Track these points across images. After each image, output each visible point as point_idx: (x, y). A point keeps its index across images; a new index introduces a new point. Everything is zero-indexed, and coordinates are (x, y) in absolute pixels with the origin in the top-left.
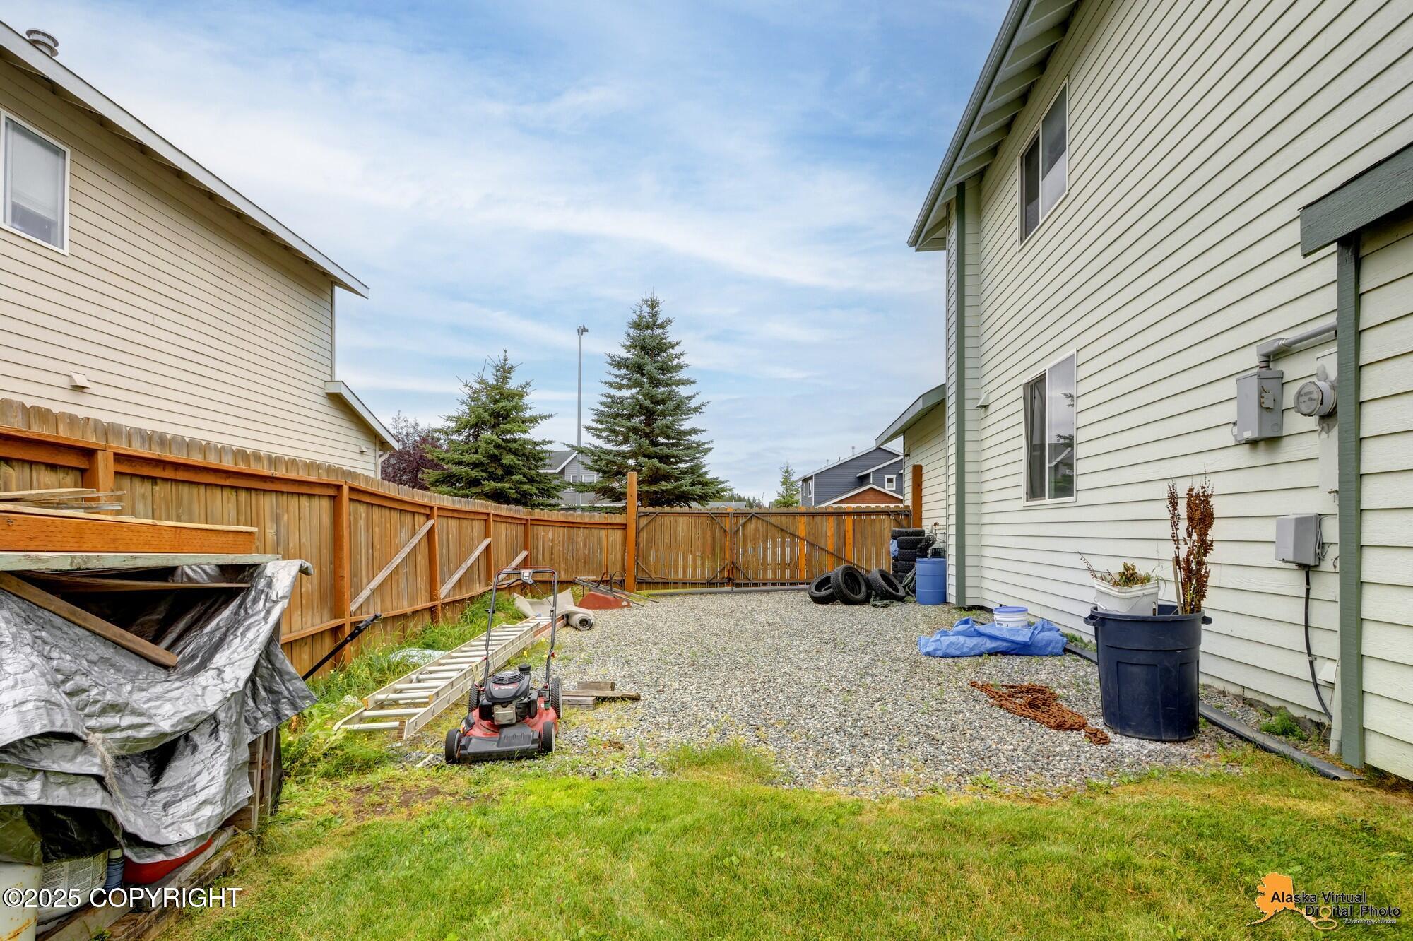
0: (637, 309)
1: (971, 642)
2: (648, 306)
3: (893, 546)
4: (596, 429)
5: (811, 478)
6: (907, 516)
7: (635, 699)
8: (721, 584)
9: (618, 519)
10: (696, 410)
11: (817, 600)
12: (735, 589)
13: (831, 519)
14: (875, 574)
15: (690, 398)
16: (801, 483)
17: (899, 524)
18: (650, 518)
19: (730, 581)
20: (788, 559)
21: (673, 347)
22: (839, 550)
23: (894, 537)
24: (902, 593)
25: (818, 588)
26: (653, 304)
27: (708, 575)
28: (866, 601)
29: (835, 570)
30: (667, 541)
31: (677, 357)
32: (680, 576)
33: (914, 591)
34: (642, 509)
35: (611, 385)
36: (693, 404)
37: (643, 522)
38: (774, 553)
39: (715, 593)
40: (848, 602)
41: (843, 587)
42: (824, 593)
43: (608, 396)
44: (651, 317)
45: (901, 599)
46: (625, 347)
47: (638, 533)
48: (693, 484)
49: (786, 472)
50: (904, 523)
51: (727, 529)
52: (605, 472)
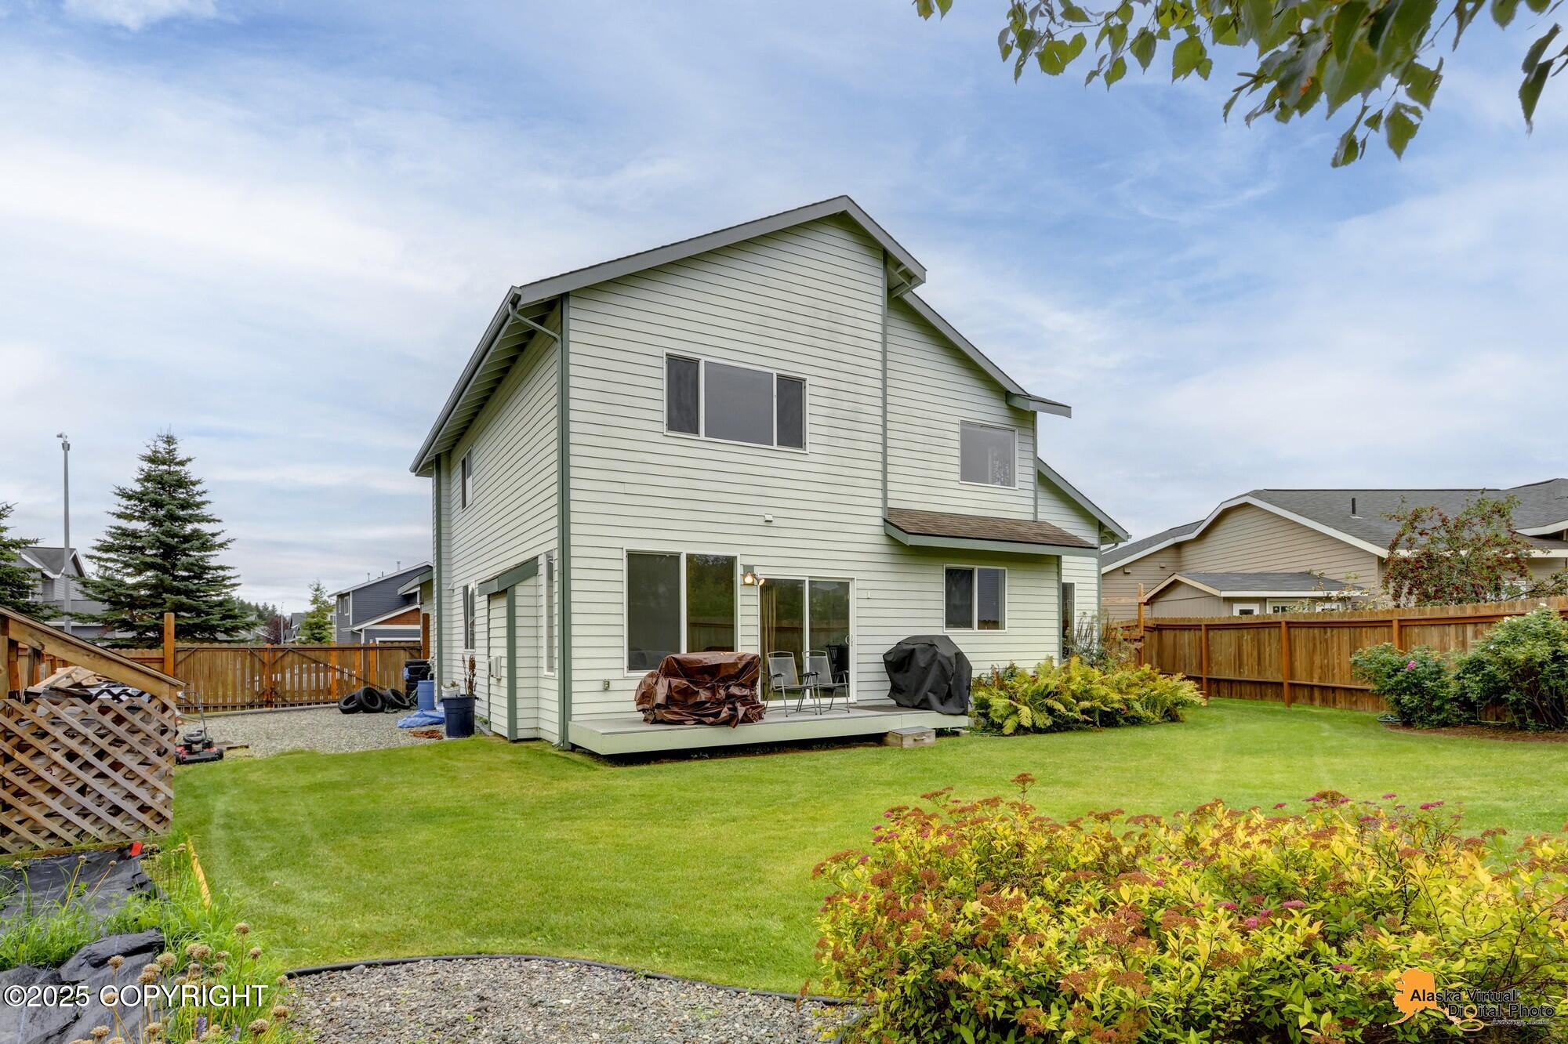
0: (152, 443)
1: (420, 720)
2: (165, 442)
3: (406, 673)
4: (99, 559)
5: (348, 594)
6: (419, 650)
7: (247, 747)
8: (261, 706)
9: (155, 653)
10: (221, 546)
11: (345, 712)
12: (273, 709)
13: (358, 653)
14: (388, 692)
15: (213, 535)
16: (335, 598)
17: (412, 656)
18: (188, 653)
19: (269, 703)
20: (322, 687)
21: (194, 484)
22: (365, 676)
23: (407, 666)
24: (407, 704)
25: (346, 703)
26: (170, 440)
27: (248, 700)
28: (381, 710)
29: (359, 690)
30: (206, 671)
31: (200, 494)
32: (220, 701)
33: (416, 702)
34: (180, 645)
35: (119, 516)
36: (218, 540)
37: (181, 656)
38: (309, 680)
39: (256, 713)
40: (367, 711)
41: (364, 701)
42: (350, 706)
43: (119, 528)
44: (168, 453)
45: (407, 708)
46: (138, 480)
47: (176, 665)
48: (222, 619)
49: (317, 590)
50: (416, 655)
51: (266, 661)
52: (112, 603)
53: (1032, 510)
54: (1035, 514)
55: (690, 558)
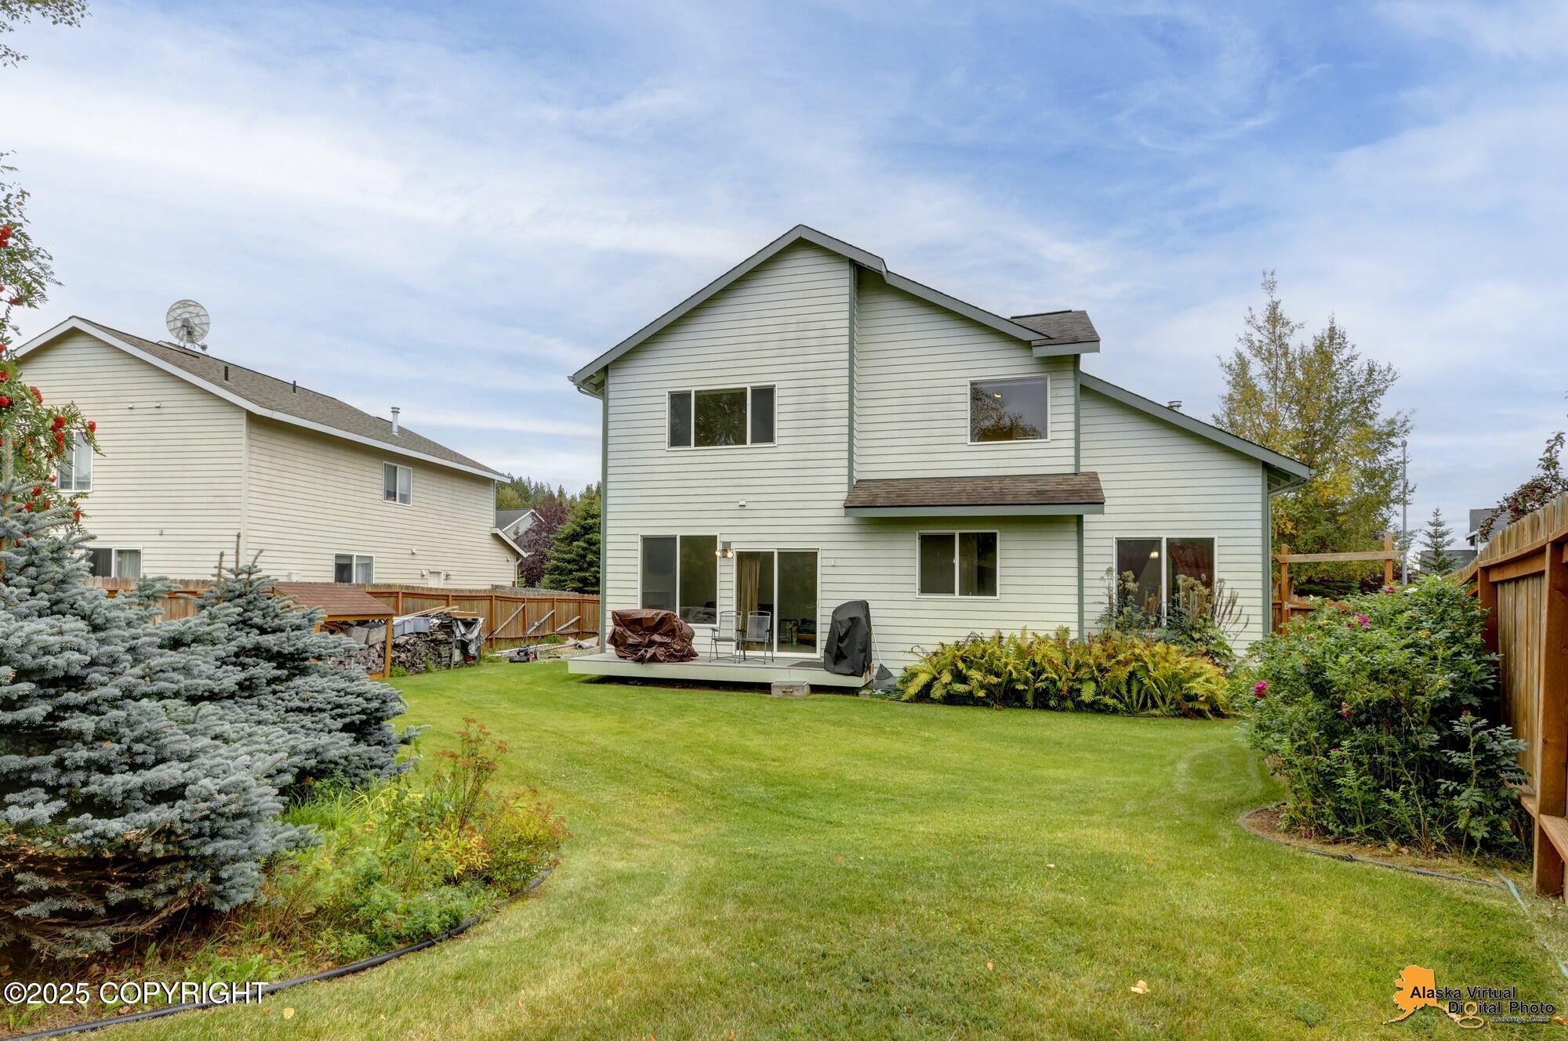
53: (1072, 461)
54: (1077, 464)
55: (684, 539)
